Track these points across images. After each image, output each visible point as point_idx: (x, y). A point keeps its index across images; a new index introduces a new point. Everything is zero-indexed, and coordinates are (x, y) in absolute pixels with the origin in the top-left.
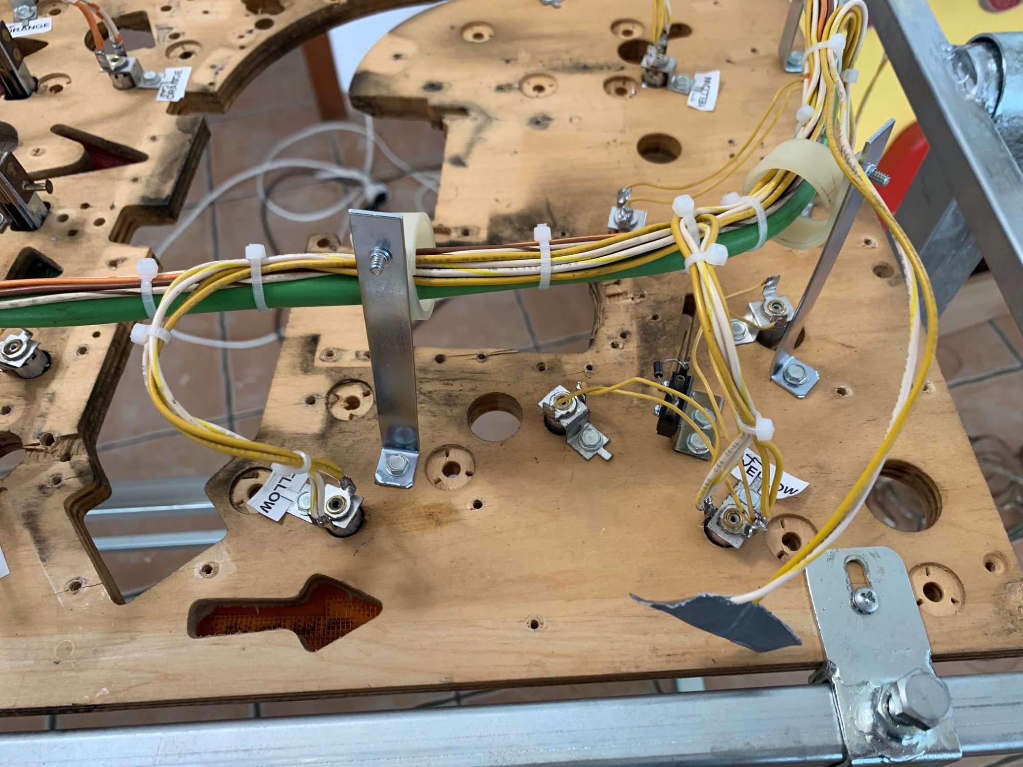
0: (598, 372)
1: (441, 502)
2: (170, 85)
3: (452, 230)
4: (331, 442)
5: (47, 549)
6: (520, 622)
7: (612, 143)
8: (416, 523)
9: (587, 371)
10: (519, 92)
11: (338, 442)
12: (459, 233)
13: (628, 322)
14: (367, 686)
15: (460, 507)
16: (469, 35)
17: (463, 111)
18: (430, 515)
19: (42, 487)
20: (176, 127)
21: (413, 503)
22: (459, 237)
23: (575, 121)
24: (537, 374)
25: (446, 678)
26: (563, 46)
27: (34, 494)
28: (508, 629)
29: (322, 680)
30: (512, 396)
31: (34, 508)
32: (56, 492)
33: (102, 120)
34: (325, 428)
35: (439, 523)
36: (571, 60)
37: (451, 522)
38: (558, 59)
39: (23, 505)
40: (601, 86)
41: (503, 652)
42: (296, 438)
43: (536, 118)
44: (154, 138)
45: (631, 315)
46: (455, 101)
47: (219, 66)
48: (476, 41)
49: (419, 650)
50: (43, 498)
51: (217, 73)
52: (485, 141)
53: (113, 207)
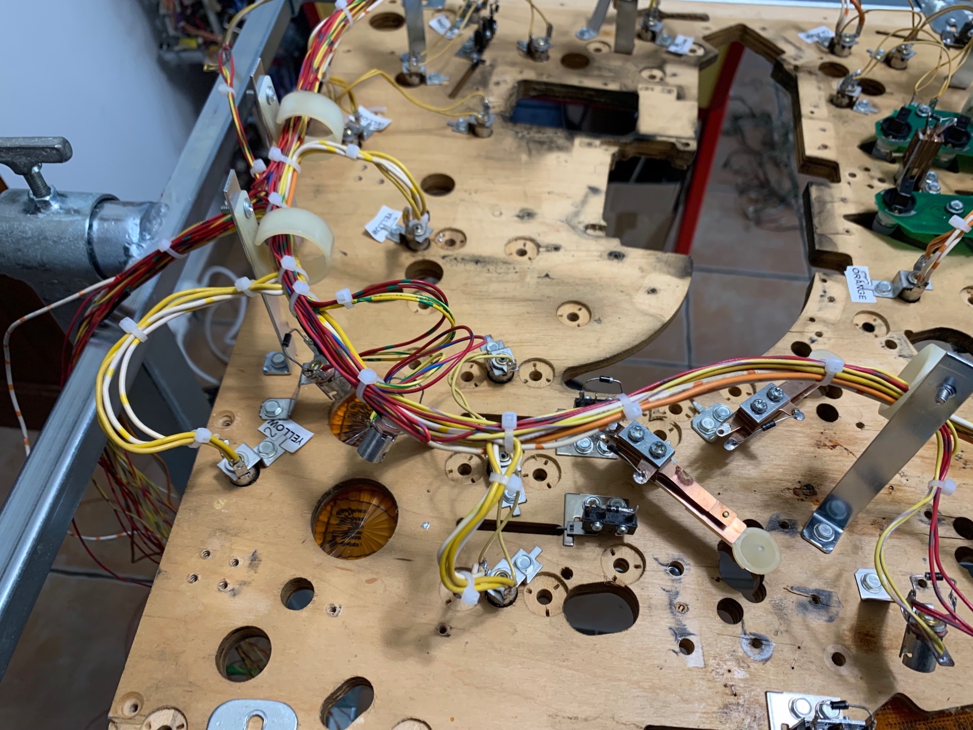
7: (473, 192)
23: (497, 213)
26: (494, 287)
36: (489, 271)
38: (500, 273)
40: (468, 241)
43: (529, 218)
51: (825, 292)
52: (573, 205)
53: (849, 183)
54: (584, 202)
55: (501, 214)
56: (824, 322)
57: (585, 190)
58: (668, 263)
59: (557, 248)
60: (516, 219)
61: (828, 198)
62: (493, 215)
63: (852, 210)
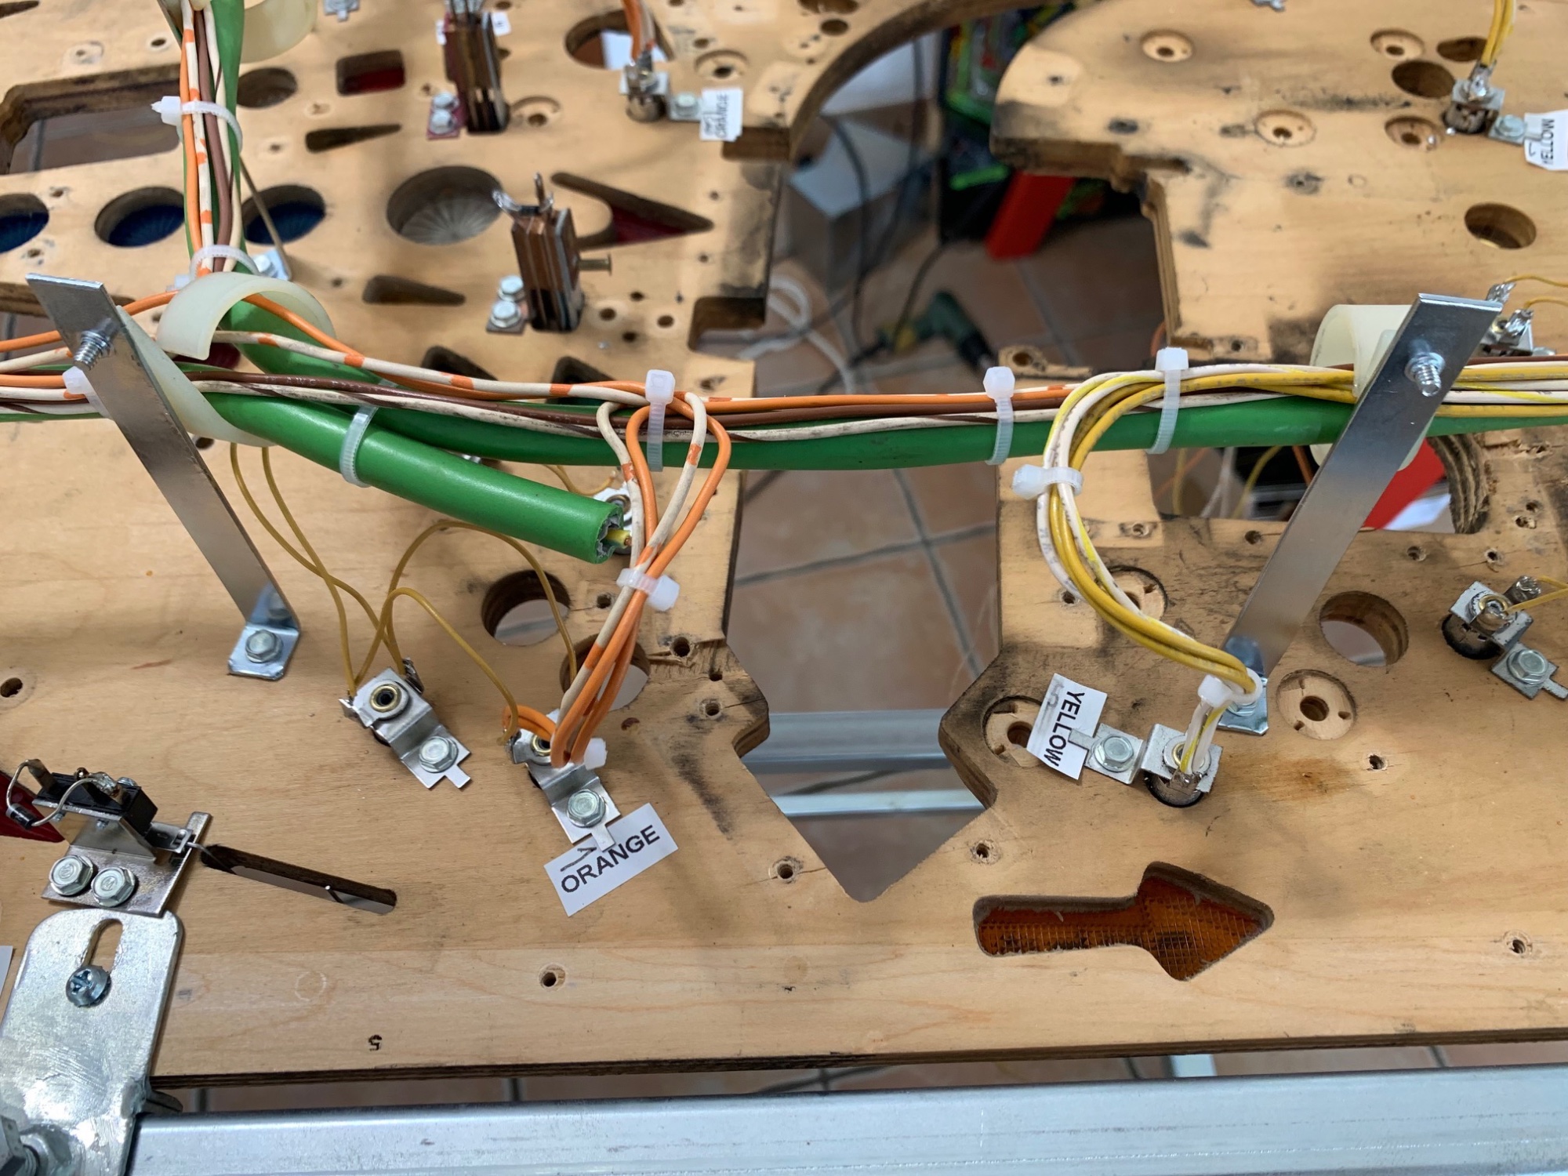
0: (1508, 564)
1: (1318, 757)
2: (717, 116)
3: (1216, 342)
4: (1119, 661)
5: (725, 812)
6: (1495, 942)
7: (1424, 217)
8: (1289, 789)
9: (1490, 561)
10: (1256, 137)
11: (1129, 661)
12: (1229, 347)
13: (1530, 487)
14: (1283, 1036)
15: (1351, 767)
16: (1151, 49)
17: (1179, 164)
18: (1306, 776)
19: (691, 719)
20: (744, 180)
21: (1275, 757)
22: (1228, 352)
23: (1357, 182)
24: (1409, 564)
25: (1404, 1025)
26: (1304, 69)
27: (682, 729)
28: (1480, 953)
29: (1211, 1025)
30: (1383, 596)
31: (689, 751)
32: (717, 725)
33: (626, 166)
34: (1104, 639)
35: (1323, 789)
36: (1324, 90)
37: (1343, 788)
38: (1303, 88)
39: (669, 745)
40: (1383, 131)
41: (1482, 988)
42: (1063, 654)
43: (1296, 176)
44: (714, 196)
45: (1535, 478)
46: (1163, 149)
47: (783, 88)
48: (1167, 59)
49: (1349, 980)
50: (698, 735)
51: (782, 100)
52: (1227, 209)
53: (680, 299)
54: (1207, 215)
55: (1350, 180)
56: (792, 59)
57: (1210, 239)
58: (1038, 122)
59: (1226, 131)
60: (1319, 174)
61: (735, 260)
62: (1364, 179)
63: (694, 242)
